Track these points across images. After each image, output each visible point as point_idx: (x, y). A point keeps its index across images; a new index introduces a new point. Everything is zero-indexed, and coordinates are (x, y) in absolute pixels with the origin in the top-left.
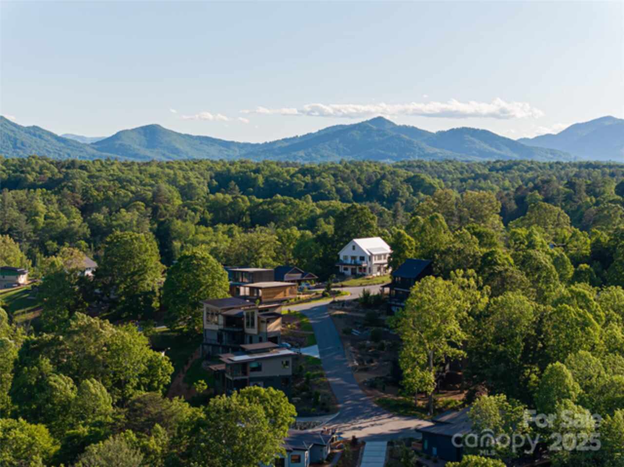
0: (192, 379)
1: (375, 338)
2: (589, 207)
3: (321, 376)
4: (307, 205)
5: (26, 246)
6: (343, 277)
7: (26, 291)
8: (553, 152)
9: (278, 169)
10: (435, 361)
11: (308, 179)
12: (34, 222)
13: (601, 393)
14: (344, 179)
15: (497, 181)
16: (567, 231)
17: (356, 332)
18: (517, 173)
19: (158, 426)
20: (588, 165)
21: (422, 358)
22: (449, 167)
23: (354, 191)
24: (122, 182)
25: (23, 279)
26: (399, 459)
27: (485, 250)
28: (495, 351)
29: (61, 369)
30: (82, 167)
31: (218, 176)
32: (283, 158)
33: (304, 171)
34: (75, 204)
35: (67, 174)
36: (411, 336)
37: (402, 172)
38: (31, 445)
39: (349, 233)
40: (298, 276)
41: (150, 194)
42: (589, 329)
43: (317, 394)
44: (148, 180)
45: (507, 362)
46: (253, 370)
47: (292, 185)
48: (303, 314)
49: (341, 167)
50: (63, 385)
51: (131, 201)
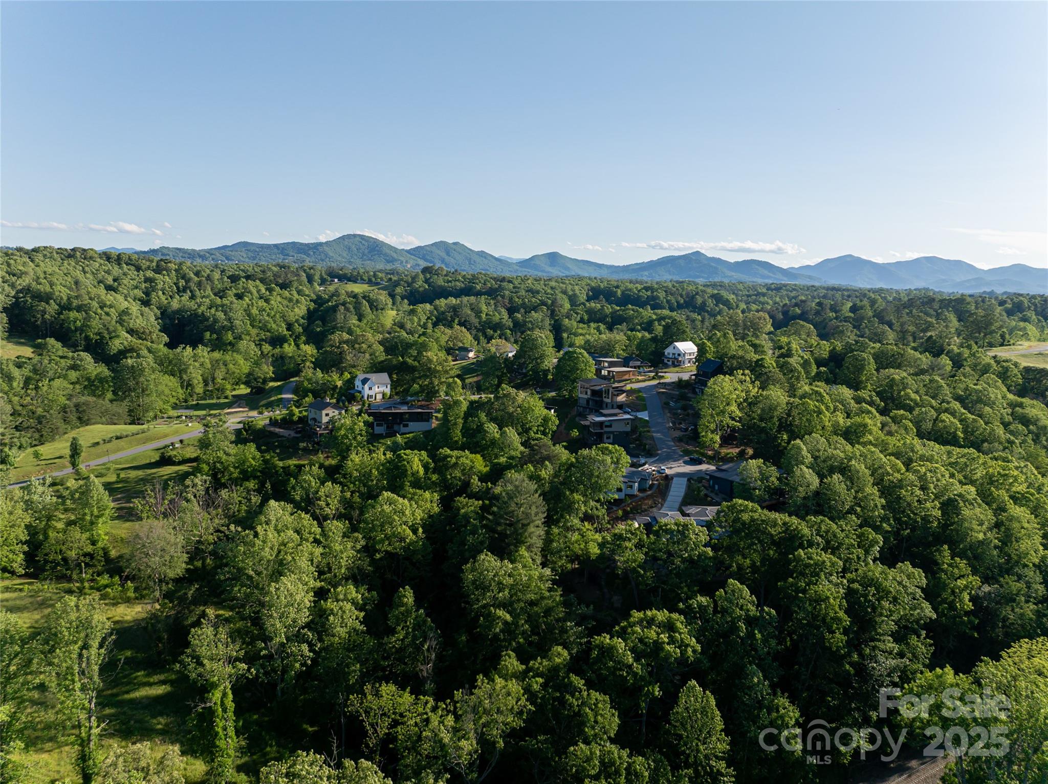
0: (570, 428)
1: (684, 408)
2: (831, 320)
3: (648, 431)
4: (648, 313)
5: (474, 332)
6: (667, 366)
7: (473, 364)
8: (810, 277)
9: (630, 286)
10: (720, 427)
11: (649, 293)
12: (480, 317)
13: (824, 461)
14: (672, 294)
15: (771, 298)
16: (814, 340)
17: (672, 404)
18: (785, 293)
19: (547, 463)
20: (833, 289)
21: (713, 426)
22: (741, 287)
23: (677, 302)
24: (533, 292)
25: (471, 355)
26: (694, 491)
27: (757, 357)
28: (759, 426)
29: (493, 420)
30: (510, 282)
31: (592, 289)
32: (633, 277)
33: (647, 289)
34: (504, 306)
35: (500, 286)
36: (706, 412)
37: (710, 291)
38: (472, 467)
39: (671, 337)
40: (638, 363)
41: (550, 302)
42: (822, 416)
43: (645, 445)
44: (549, 291)
45: (767, 433)
46: (607, 426)
47: (639, 297)
48: (639, 390)
49: (670, 285)
50: (492, 429)
51: (539, 305)
